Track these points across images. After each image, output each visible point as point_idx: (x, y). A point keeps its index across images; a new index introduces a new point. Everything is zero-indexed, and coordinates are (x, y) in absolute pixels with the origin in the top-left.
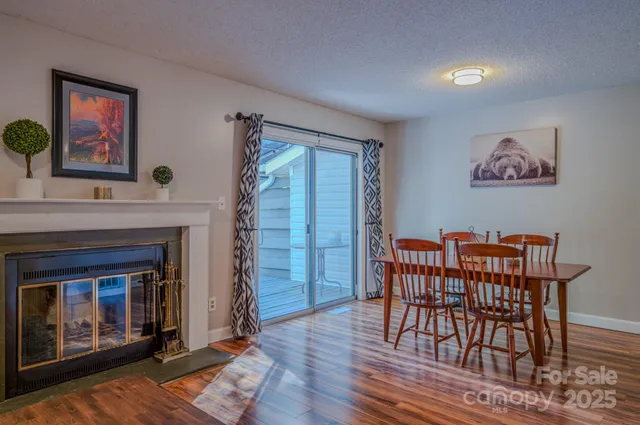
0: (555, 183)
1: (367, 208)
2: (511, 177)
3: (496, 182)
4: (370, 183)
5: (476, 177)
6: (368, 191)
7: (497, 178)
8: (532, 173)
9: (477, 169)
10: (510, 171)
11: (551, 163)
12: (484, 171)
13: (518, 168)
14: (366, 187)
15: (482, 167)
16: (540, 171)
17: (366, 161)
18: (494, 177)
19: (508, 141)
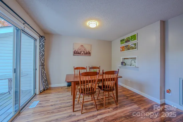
0: (90, 56)
1: (40, 60)
2: (82, 54)
3: (79, 55)
4: (42, 51)
5: (75, 53)
6: (41, 54)
7: (79, 54)
8: (87, 53)
9: (75, 51)
10: (82, 52)
11: (90, 52)
12: (76, 52)
13: (84, 52)
14: (40, 53)
15: (76, 51)
16: (88, 53)
17: (41, 43)
18: (79, 53)
19: (82, 46)
